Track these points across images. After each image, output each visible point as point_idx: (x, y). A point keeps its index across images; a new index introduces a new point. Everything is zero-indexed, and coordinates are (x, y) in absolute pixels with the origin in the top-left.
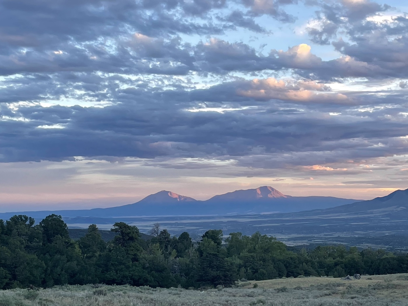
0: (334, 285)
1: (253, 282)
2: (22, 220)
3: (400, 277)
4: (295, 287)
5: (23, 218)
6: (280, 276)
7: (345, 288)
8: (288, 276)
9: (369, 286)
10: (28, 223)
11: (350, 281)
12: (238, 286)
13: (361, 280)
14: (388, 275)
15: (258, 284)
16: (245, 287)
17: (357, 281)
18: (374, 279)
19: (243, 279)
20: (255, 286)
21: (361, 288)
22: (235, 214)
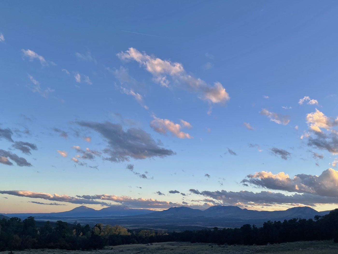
0: (142, 248)
1: (111, 247)
2: (15, 219)
3: (168, 244)
4: (127, 249)
5: (16, 218)
6: (123, 244)
7: (146, 249)
8: (126, 244)
9: (155, 248)
10: (18, 220)
11: (149, 246)
12: (105, 249)
13: (153, 245)
14: (164, 242)
15: (113, 248)
16: (108, 249)
17: (151, 246)
18: (159, 245)
19: (108, 245)
20: (112, 249)
21: (152, 249)
22: (110, 216)
